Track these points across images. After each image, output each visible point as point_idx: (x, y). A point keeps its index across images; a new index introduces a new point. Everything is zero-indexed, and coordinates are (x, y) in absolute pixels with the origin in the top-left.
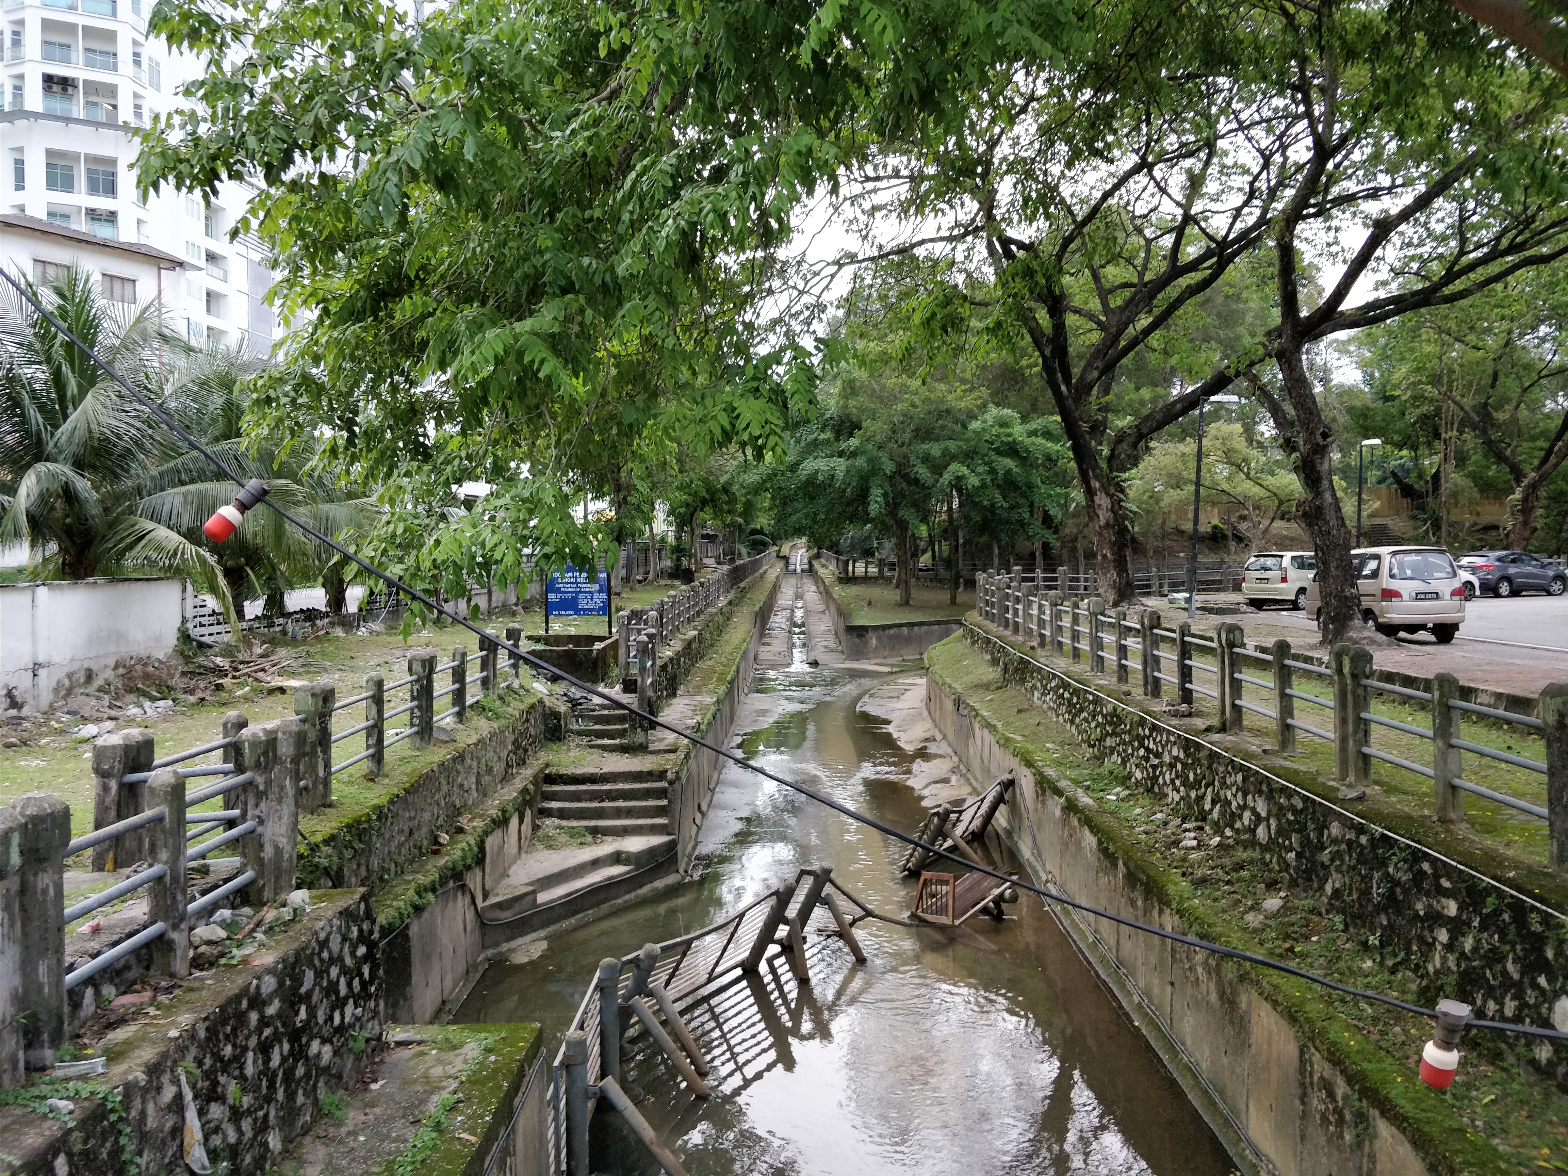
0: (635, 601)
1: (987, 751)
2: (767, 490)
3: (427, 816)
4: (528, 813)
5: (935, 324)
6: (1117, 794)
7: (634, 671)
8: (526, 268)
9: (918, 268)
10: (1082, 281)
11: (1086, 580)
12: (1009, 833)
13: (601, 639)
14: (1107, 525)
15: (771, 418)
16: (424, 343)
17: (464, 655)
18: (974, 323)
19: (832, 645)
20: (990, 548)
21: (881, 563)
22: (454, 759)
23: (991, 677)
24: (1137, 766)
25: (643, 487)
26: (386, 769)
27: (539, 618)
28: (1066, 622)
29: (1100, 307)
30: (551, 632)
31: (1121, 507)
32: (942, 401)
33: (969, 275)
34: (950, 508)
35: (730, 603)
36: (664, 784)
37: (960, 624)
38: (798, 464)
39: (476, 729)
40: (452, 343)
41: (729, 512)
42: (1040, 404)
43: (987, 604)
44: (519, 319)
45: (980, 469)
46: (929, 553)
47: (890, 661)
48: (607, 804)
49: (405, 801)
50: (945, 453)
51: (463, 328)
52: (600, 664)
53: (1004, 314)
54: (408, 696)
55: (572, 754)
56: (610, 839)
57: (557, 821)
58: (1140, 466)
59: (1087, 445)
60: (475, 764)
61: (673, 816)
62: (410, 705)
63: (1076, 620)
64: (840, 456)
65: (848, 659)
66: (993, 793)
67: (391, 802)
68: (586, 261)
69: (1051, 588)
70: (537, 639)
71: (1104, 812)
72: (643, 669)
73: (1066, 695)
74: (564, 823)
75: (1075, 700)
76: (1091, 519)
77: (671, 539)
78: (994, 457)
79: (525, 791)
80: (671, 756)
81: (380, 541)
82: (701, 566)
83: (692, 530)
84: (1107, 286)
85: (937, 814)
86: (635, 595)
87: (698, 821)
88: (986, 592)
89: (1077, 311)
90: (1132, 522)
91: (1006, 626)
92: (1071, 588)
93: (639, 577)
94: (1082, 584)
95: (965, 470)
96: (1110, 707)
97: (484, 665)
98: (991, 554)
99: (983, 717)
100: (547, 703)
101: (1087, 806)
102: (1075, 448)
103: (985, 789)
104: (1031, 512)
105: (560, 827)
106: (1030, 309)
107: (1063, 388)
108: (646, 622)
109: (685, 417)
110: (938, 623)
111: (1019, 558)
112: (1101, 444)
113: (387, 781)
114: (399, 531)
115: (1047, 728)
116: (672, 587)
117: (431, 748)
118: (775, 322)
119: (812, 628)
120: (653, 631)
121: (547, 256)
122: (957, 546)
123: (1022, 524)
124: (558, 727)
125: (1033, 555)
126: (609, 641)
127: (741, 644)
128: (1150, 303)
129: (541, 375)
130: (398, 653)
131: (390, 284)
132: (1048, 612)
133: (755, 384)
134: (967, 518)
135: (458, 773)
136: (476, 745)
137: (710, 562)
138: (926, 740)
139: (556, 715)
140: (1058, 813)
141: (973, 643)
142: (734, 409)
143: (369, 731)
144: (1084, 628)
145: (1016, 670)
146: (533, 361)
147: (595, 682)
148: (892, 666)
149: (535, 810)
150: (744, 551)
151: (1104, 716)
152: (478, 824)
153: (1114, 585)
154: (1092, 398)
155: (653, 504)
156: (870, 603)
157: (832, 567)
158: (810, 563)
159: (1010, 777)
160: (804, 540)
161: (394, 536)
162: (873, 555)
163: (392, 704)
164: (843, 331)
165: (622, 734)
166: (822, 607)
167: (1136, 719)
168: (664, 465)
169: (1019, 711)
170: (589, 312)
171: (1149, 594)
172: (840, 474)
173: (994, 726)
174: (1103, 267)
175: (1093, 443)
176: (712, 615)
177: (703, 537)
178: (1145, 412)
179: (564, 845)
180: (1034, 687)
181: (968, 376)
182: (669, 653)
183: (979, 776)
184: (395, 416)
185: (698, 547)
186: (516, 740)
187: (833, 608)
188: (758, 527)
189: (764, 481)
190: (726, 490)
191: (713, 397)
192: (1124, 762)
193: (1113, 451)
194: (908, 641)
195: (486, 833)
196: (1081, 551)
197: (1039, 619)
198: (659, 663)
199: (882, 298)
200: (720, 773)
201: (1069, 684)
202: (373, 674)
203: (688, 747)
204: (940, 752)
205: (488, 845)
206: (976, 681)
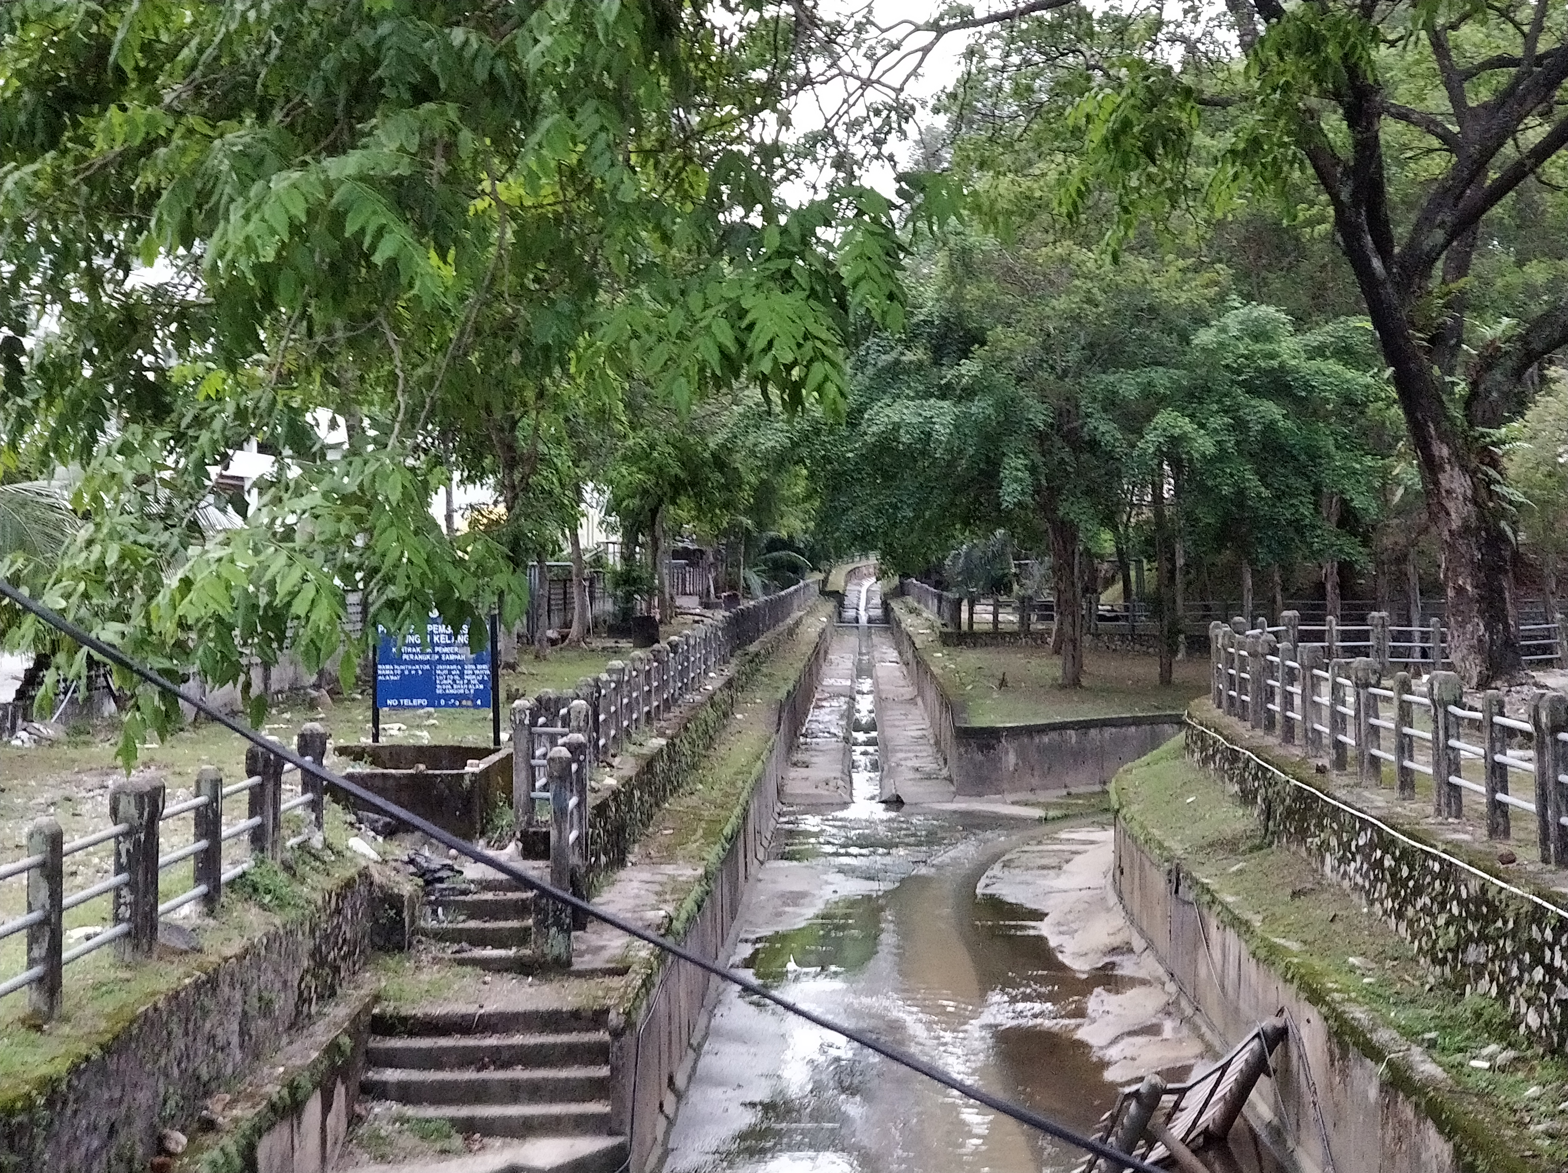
0: (546, 680)
1: (1232, 973)
2: (801, 460)
3: (143, 1097)
4: (340, 1091)
5: (1127, 142)
6: (1491, 1058)
7: (544, 815)
8: (344, 51)
9: (1091, 34)
10: (1410, 57)
11: (1425, 637)
12: (1277, 1132)
13: (480, 753)
14: (1466, 530)
15: (814, 329)
16: (152, 195)
17: (217, 784)
18: (1200, 139)
19: (929, 765)
20: (1234, 574)
21: (1025, 606)
22: (198, 986)
23: (1239, 826)
24: (1529, 1002)
25: (563, 458)
26: (67, 1005)
27: (362, 714)
28: (1387, 719)
29: (1447, 106)
30: (383, 740)
31: (1491, 494)
32: (1142, 289)
33: (1191, 47)
34: (1158, 497)
35: (729, 684)
36: (602, 1036)
37: (1180, 723)
38: (860, 410)
39: (241, 928)
40: (203, 196)
41: (727, 505)
42: (1331, 296)
43: (1232, 686)
44: (334, 150)
45: (1217, 422)
46: (1119, 586)
47: (1043, 796)
48: (492, 1075)
49: (102, 1068)
50: (1148, 391)
51: (225, 167)
52: (478, 802)
53: (1265, 123)
54: (110, 864)
55: (424, 976)
56: (498, 1142)
57: (395, 1107)
58: (1529, 415)
59: (1423, 373)
60: (238, 995)
61: (622, 1100)
62: (114, 880)
63: (1405, 714)
64: (943, 397)
65: (962, 791)
66: (1245, 1055)
67: (75, 1070)
68: (458, 35)
69: (1355, 652)
70: (357, 754)
71: (1466, 1091)
72: (561, 812)
73: (1388, 862)
74: (410, 1111)
75: (1405, 872)
76: (1433, 518)
77: (614, 559)
78: (1242, 397)
79: (333, 1048)
80: (616, 982)
81: (77, 579)
82: (671, 611)
83: (655, 541)
84: (1462, 64)
85: (1136, 1094)
86: (543, 669)
87: (669, 1109)
88: (1230, 661)
89: (1403, 115)
90: (1514, 524)
91: (1270, 725)
92: (1395, 652)
93: (552, 634)
94: (1417, 644)
95: (1186, 425)
96: (1474, 886)
97: (256, 805)
98: (1239, 585)
99: (1225, 906)
100: (377, 878)
101: (1431, 1080)
102: (1401, 381)
103: (1227, 1045)
104: (1317, 505)
105: (402, 1120)
106: (1311, 112)
107: (1376, 263)
108: (566, 721)
109: (648, 330)
110: (1137, 722)
111: (1292, 597)
112: (1451, 372)
113: (66, 1029)
114: (111, 560)
115: (1351, 927)
116: (617, 652)
117: (154, 964)
118: (816, 139)
119: (890, 732)
120: (580, 737)
121: (385, 28)
122: (1172, 572)
123: (1298, 526)
124: (397, 923)
125: (1320, 588)
126: (494, 758)
127: (750, 764)
128: (1546, 97)
129: (378, 259)
130: (90, 780)
131: (80, 77)
132: (1350, 700)
133: (783, 264)
134: (1192, 519)
135: (206, 1013)
136: (240, 958)
137: (690, 603)
138: (1114, 950)
139: (394, 901)
140: (1373, 1093)
141: (1205, 761)
142: (742, 313)
143: (34, 931)
144: (1422, 732)
145: (1289, 813)
146: (362, 231)
147: (468, 836)
148: (1047, 806)
149: (354, 1087)
150: (755, 581)
151: (1462, 903)
152: (244, 1112)
153: (1479, 648)
154: (1434, 284)
155: (578, 491)
156: (1003, 683)
157: (929, 613)
158: (885, 606)
159: (1279, 1023)
160: (873, 559)
161: (101, 567)
162: (1009, 590)
163: (79, 880)
164: (947, 154)
165: (521, 937)
166: (909, 691)
167: (1527, 908)
168: (603, 416)
169: (1295, 894)
170: (466, 135)
171: (1548, 664)
172: (942, 430)
173: (1247, 924)
174: (1454, 27)
175: (1436, 371)
176: (695, 707)
177: (676, 554)
178: (1536, 309)
179: (408, 1155)
180: (1324, 846)
181: (1190, 240)
182: (611, 782)
183: (1218, 1021)
184: (97, 334)
185: (665, 577)
186: (317, 949)
187: (931, 694)
188: (784, 534)
189: (795, 445)
190: (719, 462)
191: (702, 290)
192: (1503, 995)
193: (1474, 384)
194: (1079, 756)
195: (259, 1131)
196: (1414, 580)
197: (1334, 713)
198: (592, 800)
199: (1022, 92)
200: (711, 1015)
201: (1393, 841)
202: (42, 820)
203: (648, 964)
204: (1141, 974)
205: (261, 1154)
206: (1212, 835)
